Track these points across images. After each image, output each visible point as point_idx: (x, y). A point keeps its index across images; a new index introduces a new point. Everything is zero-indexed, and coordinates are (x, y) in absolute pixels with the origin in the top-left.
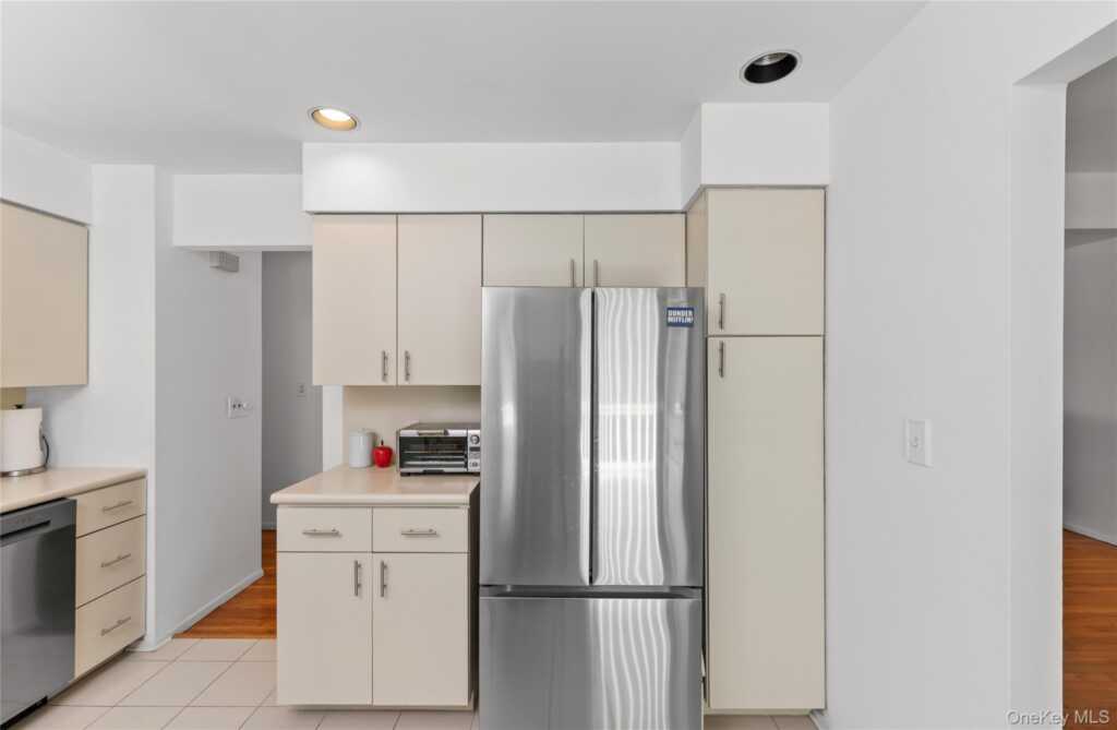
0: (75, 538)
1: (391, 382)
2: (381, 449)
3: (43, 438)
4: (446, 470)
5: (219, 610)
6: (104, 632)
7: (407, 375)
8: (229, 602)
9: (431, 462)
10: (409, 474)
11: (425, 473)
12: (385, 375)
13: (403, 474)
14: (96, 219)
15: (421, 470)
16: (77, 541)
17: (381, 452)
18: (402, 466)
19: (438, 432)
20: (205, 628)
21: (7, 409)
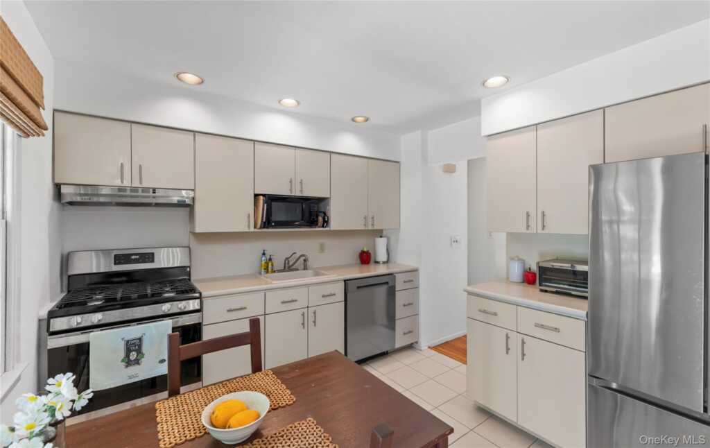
0: (395, 291)
1: (533, 230)
2: (529, 272)
3: (387, 249)
4: (573, 293)
5: (446, 343)
6: (405, 334)
7: (543, 227)
8: (451, 341)
9: (562, 286)
10: (546, 291)
11: (557, 293)
12: (528, 226)
13: (542, 291)
14: (403, 159)
15: (554, 290)
16: (396, 293)
17: (530, 275)
18: (540, 285)
19: (567, 266)
20: (441, 349)
21: (377, 237)
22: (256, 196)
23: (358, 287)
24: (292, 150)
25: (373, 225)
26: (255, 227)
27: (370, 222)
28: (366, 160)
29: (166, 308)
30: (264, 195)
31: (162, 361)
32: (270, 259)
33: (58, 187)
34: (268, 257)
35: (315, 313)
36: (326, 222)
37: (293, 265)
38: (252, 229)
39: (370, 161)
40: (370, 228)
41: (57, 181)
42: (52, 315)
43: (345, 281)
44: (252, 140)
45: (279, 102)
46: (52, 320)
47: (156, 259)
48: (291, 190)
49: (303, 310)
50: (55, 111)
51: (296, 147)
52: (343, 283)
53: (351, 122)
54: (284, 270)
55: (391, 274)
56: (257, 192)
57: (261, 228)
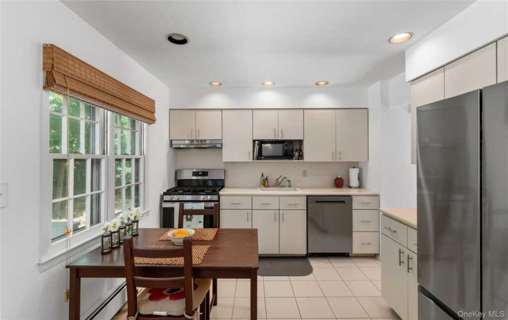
3: (359, 178)
6: (363, 244)
16: (353, 210)
21: (351, 168)
22: (254, 141)
23: (317, 202)
24: (276, 112)
25: (340, 158)
26: (253, 159)
27: (338, 156)
28: (334, 110)
29: (202, 198)
30: (258, 140)
31: (200, 222)
32: (267, 179)
33: (171, 141)
34: (265, 178)
35: (283, 214)
36: (301, 157)
37: (280, 183)
38: (251, 160)
39: (337, 111)
40: (338, 160)
41: (171, 139)
42: (165, 194)
43: (307, 196)
44: (251, 109)
45: (263, 84)
46: (164, 196)
47: (209, 175)
48: (275, 137)
49: (276, 211)
50: (170, 109)
51: (278, 109)
52: (306, 198)
53: (316, 85)
54: (275, 186)
55: (350, 196)
56: (254, 139)
57: (256, 159)
